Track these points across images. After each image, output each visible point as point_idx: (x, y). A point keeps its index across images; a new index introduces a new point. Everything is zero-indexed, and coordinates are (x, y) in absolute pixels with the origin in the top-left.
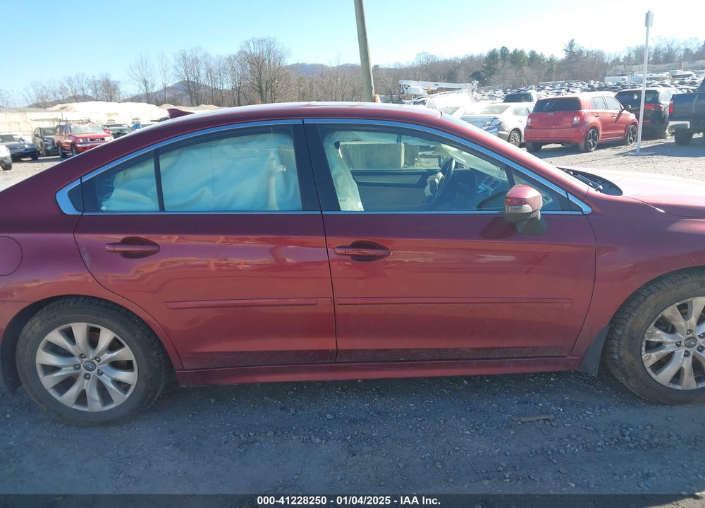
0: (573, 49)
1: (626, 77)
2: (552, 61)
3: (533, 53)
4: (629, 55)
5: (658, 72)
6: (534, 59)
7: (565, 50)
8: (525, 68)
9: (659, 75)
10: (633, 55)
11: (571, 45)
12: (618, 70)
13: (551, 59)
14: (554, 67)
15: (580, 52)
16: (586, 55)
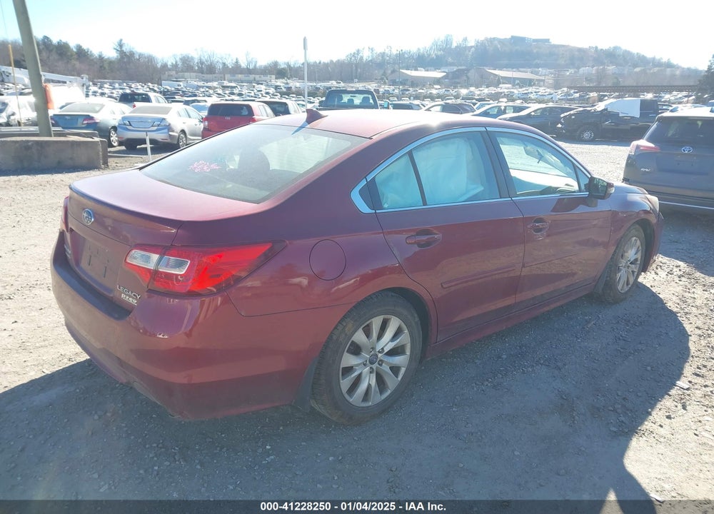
0: (124, 49)
1: (181, 83)
2: (101, 58)
3: (79, 47)
4: (176, 62)
5: (207, 81)
6: (82, 54)
7: (115, 49)
8: (74, 62)
9: (209, 84)
10: (180, 63)
11: (121, 45)
12: (172, 76)
13: (100, 56)
14: (106, 66)
15: (132, 54)
16: (138, 57)
